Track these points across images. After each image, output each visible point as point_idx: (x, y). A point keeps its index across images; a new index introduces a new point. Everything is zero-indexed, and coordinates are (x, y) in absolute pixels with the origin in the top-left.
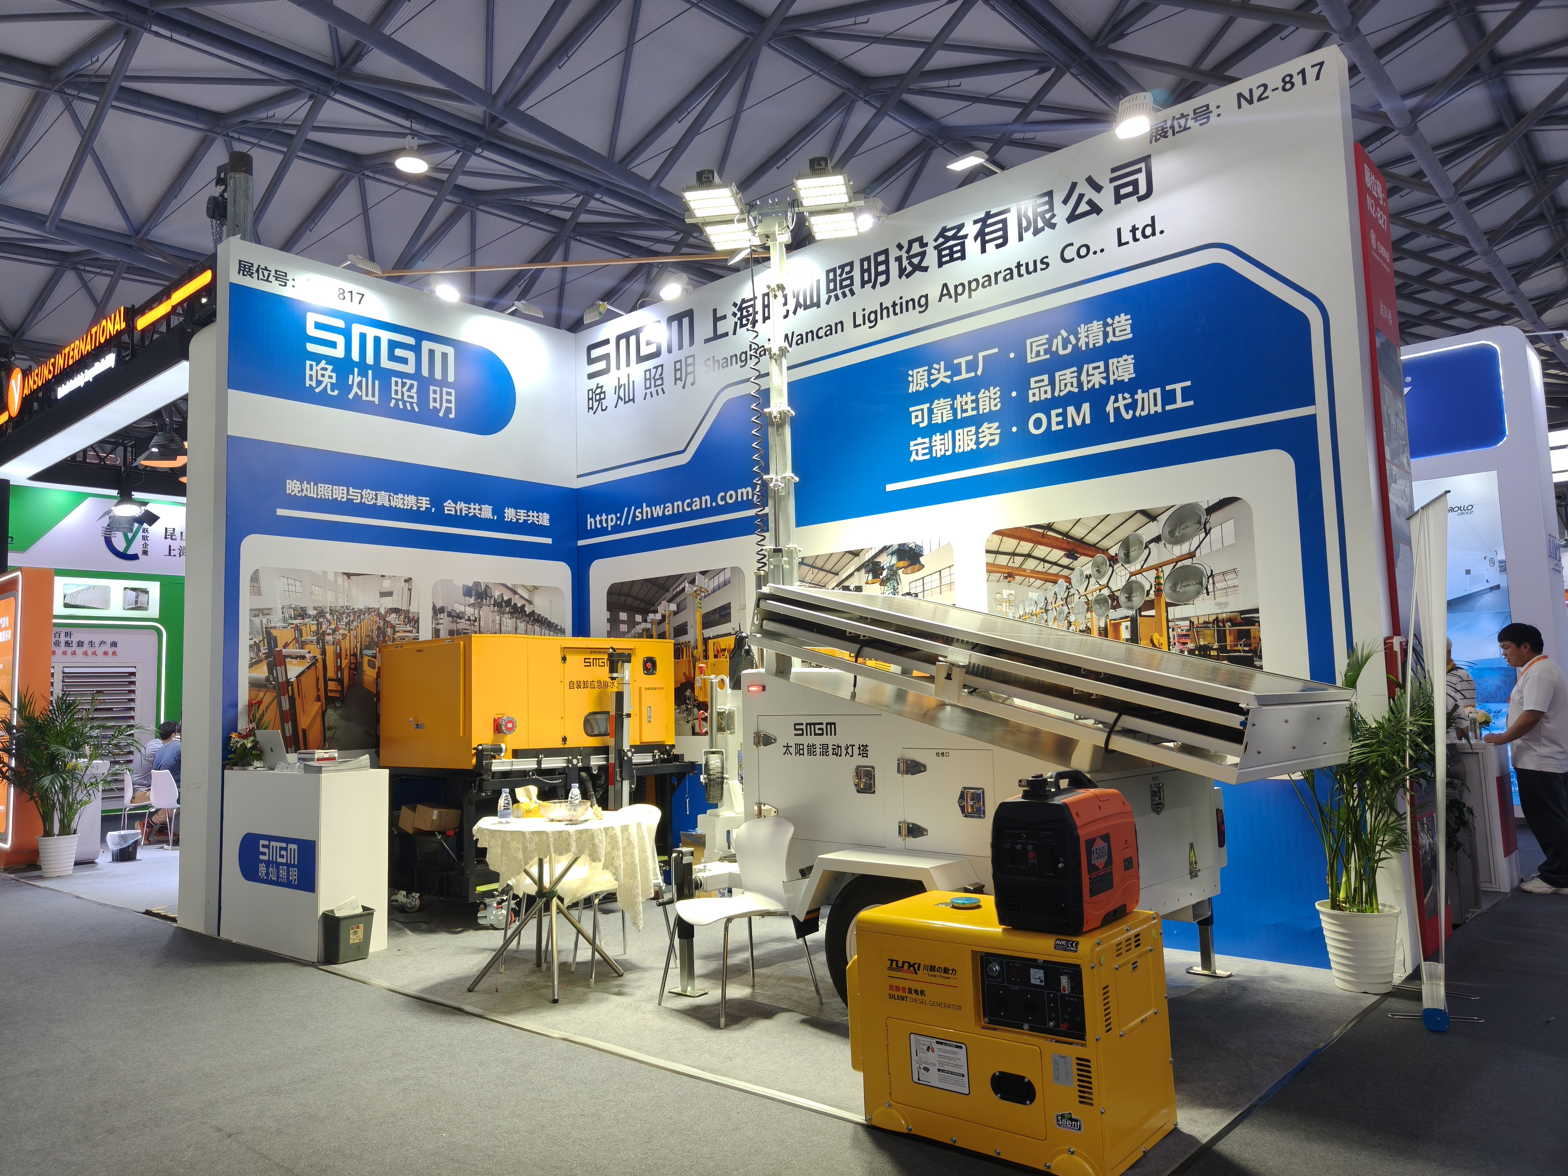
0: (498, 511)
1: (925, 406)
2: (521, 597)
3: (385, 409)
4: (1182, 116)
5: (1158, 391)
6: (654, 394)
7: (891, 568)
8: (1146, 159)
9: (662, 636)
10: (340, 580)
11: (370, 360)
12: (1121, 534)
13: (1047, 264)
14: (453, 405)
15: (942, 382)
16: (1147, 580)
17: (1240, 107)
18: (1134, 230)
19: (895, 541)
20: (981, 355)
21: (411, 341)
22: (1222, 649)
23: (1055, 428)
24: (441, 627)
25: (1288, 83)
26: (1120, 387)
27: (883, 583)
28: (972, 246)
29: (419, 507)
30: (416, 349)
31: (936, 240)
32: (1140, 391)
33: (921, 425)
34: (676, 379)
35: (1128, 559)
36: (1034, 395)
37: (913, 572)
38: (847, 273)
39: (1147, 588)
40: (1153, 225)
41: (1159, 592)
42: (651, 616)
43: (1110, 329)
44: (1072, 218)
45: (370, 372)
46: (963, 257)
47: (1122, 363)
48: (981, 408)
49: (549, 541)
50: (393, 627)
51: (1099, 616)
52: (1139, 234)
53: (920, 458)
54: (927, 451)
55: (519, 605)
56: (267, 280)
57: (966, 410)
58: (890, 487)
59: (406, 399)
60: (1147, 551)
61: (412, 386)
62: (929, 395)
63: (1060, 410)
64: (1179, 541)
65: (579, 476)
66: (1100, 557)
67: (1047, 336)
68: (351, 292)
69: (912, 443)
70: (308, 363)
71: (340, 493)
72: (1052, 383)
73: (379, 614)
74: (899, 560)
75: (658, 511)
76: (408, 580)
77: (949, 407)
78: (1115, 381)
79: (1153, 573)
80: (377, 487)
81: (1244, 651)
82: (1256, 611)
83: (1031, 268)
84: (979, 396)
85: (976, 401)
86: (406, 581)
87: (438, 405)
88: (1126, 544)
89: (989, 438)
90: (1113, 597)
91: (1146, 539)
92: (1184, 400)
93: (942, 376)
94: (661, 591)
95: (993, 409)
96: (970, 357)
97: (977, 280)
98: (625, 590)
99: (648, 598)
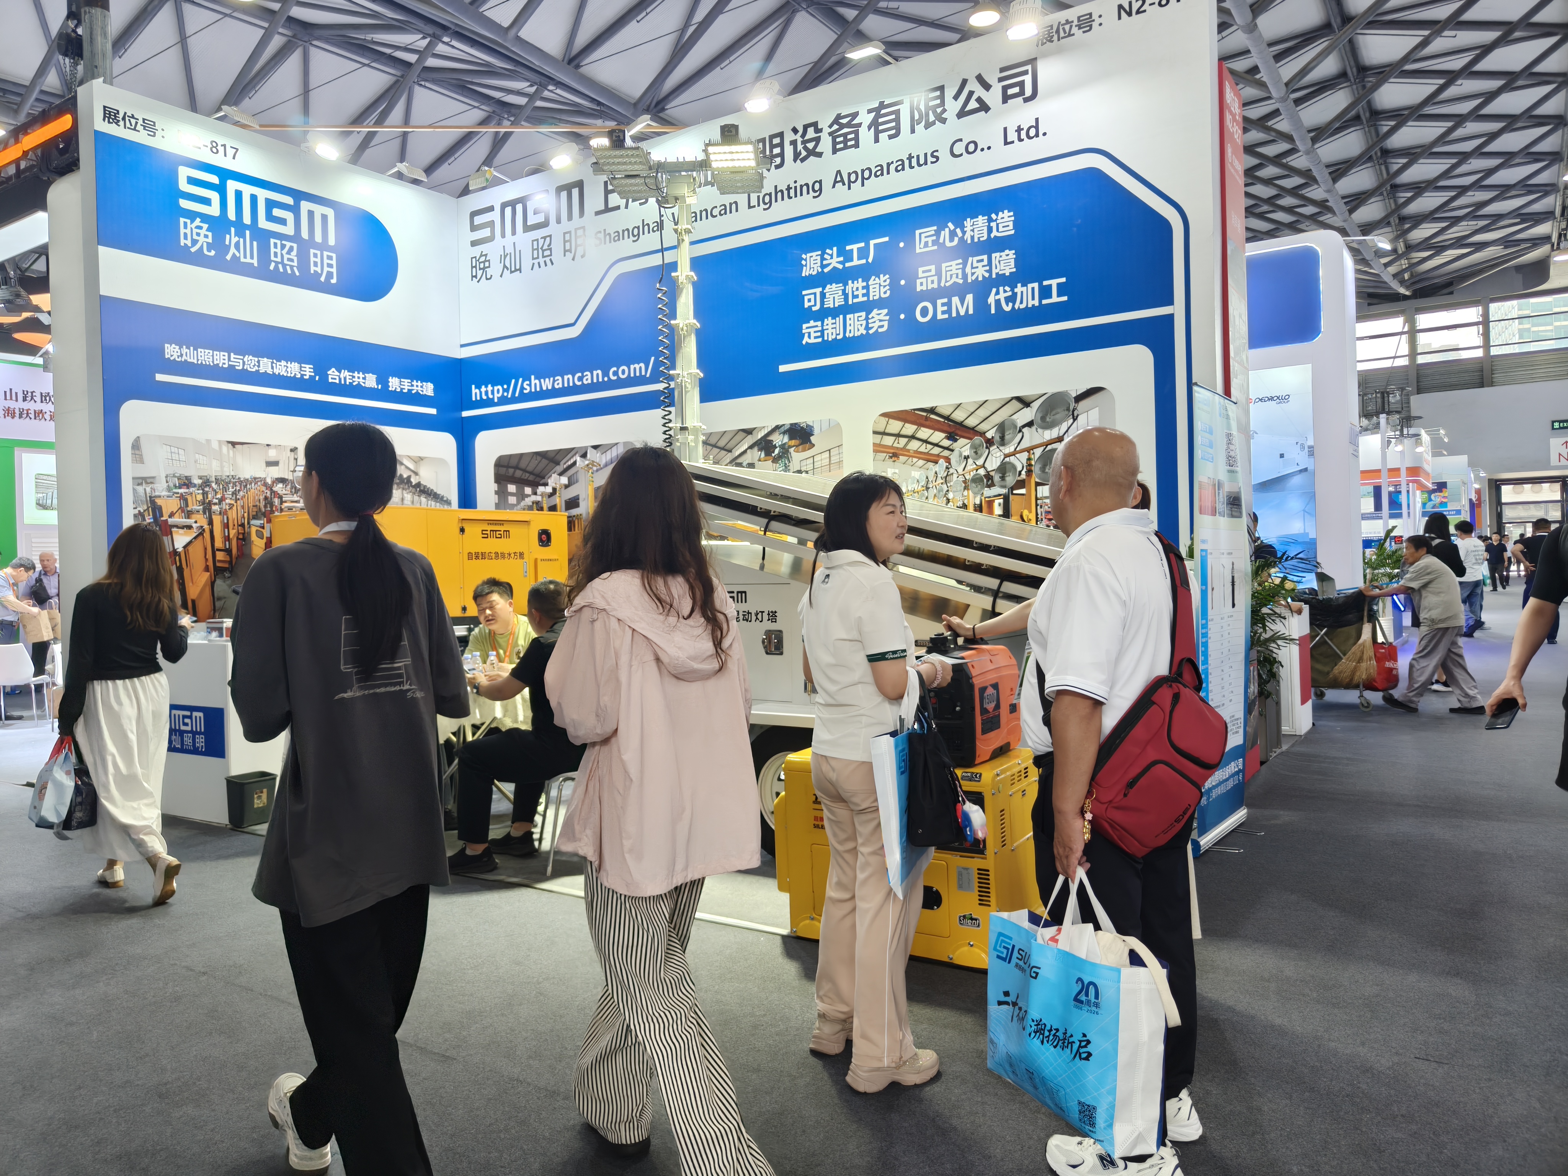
0: (383, 380)
1: (818, 290)
4: (1067, 22)
5: (1036, 285)
6: (542, 264)
7: (783, 446)
8: (1033, 61)
9: (553, 508)
10: (225, 449)
11: (247, 219)
12: (997, 418)
13: (937, 158)
14: (334, 270)
15: (834, 267)
16: (1019, 462)
17: (1120, 18)
18: (1019, 130)
19: (787, 420)
20: (872, 243)
21: (289, 200)
23: (940, 316)
26: (1002, 280)
27: (775, 460)
28: (866, 135)
29: (302, 375)
30: (295, 210)
32: (1019, 285)
33: (814, 309)
34: (565, 251)
35: (1003, 442)
36: (921, 284)
37: (804, 450)
39: (1019, 468)
40: (1037, 127)
41: (1029, 472)
42: (541, 489)
43: (993, 224)
44: (962, 114)
45: (248, 232)
46: (857, 146)
47: (1004, 257)
48: (871, 294)
49: (433, 411)
50: (281, 497)
51: (975, 494)
52: (1023, 134)
53: (813, 341)
54: (819, 334)
56: (135, 129)
57: (857, 296)
58: (783, 368)
59: (286, 262)
60: (1020, 435)
61: (291, 249)
62: (821, 280)
63: (945, 300)
64: (1047, 425)
65: (462, 346)
66: (978, 439)
67: (935, 228)
68: (224, 146)
69: (804, 326)
70: (182, 220)
71: (221, 359)
73: (265, 484)
74: (791, 439)
75: (547, 384)
76: (294, 450)
77: (840, 293)
78: (997, 274)
79: (1025, 455)
80: (259, 353)
83: (922, 161)
84: (870, 283)
85: (867, 287)
86: (292, 450)
87: (319, 270)
88: (1002, 428)
89: (878, 324)
90: (988, 476)
91: (1020, 423)
92: (1059, 295)
93: (834, 261)
94: (552, 464)
95: (883, 296)
96: (862, 245)
97: (870, 169)
98: (514, 462)
99: (537, 471)
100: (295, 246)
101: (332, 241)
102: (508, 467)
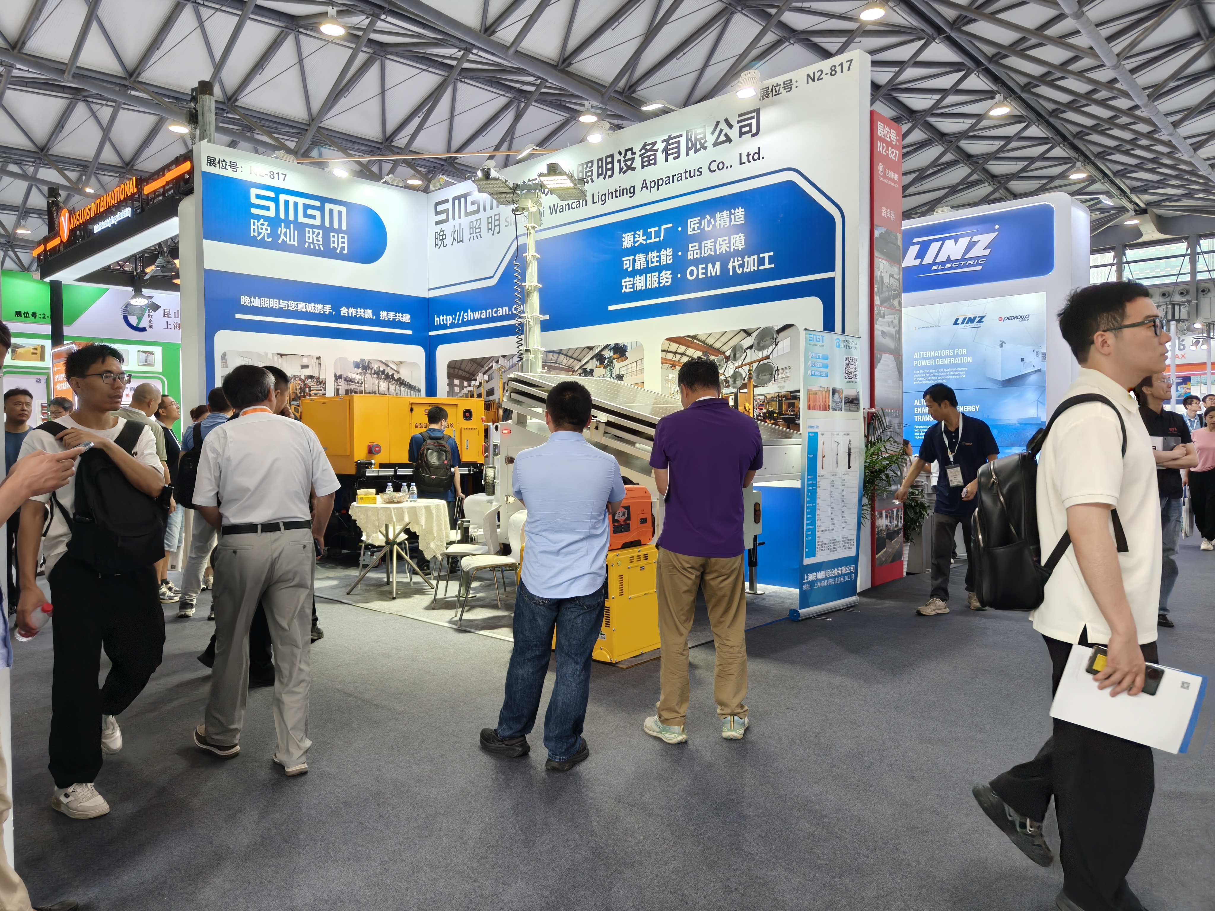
0: (376, 313)
1: (631, 258)
2: (392, 368)
3: (302, 249)
4: (778, 85)
5: (756, 257)
6: (475, 238)
7: (610, 358)
8: (757, 111)
9: (479, 396)
10: (276, 358)
11: (291, 218)
12: (732, 343)
13: (701, 172)
14: (345, 245)
15: (641, 243)
16: (744, 371)
17: (808, 83)
18: (748, 155)
19: (612, 342)
20: (663, 227)
21: (317, 204)
22: (780, 413)
23: (701, 276)
24: (339, 387)
25: (833, 71)
26: (737, 253)
27: (605, 367)
28: (660, 156)
29: (324, 312)
30: (321, 209)
31: (640, 151)
32: (746, 256)
33: (629, 270)
34: (489, 229)
35: (735, 359)
36: (690, 255)
37: (622, 361)
38: (590, 168)
39: (744, 376)
40: (759, 153)
41: (750, 378)
42: (473, 383)
43: (732, 216)
44: (716, 144)
45: (292, 225)
46: (655, 164)
47: (738, 238)
48: (662, 261)
49: (409, 332)
50: (310, 387)
52: (751, 159)
53: (628, 290)
54: (631, 286)
55: (390, 374)
56: (225, 168)
57: (653, 262)
58: (611, 308)
59: (315, 242)
60: (745, 354)
61: (319, 233)
62: (634, 251)
63: (704, 266)
64: (761, 349)
65: (430, 290)
66: (722, 356)
67: (699, 218)
68: (278, 174)
69: (623, 281)
70: (252, 221)
71: (274, 303)
72: (700, 248)
73: (300, 379)
74: (614, 353)
75: (477, 315)
76: (318, 358)
77: (644, 259)
78: (734, 249)
79: (747, 367)
80: (297, 299)
81: (791, 415)
82: (798, 391)
83: (692, 175)
84: (661, 253)
85: (659, 256)
86: (317, 358)
87: (336, 245)
88: (735, 349)
89: (665, 280)
91: (745, 347)
92: (769, 264)
93: (641, 239)
94: (479, 367)
95: (669, 262)
96: (657, 228)
97: (662, 179)
98: (458, 365)
99: (471, 371)
100: (321, 231)
101: (344, 227)
102: (455, 368)
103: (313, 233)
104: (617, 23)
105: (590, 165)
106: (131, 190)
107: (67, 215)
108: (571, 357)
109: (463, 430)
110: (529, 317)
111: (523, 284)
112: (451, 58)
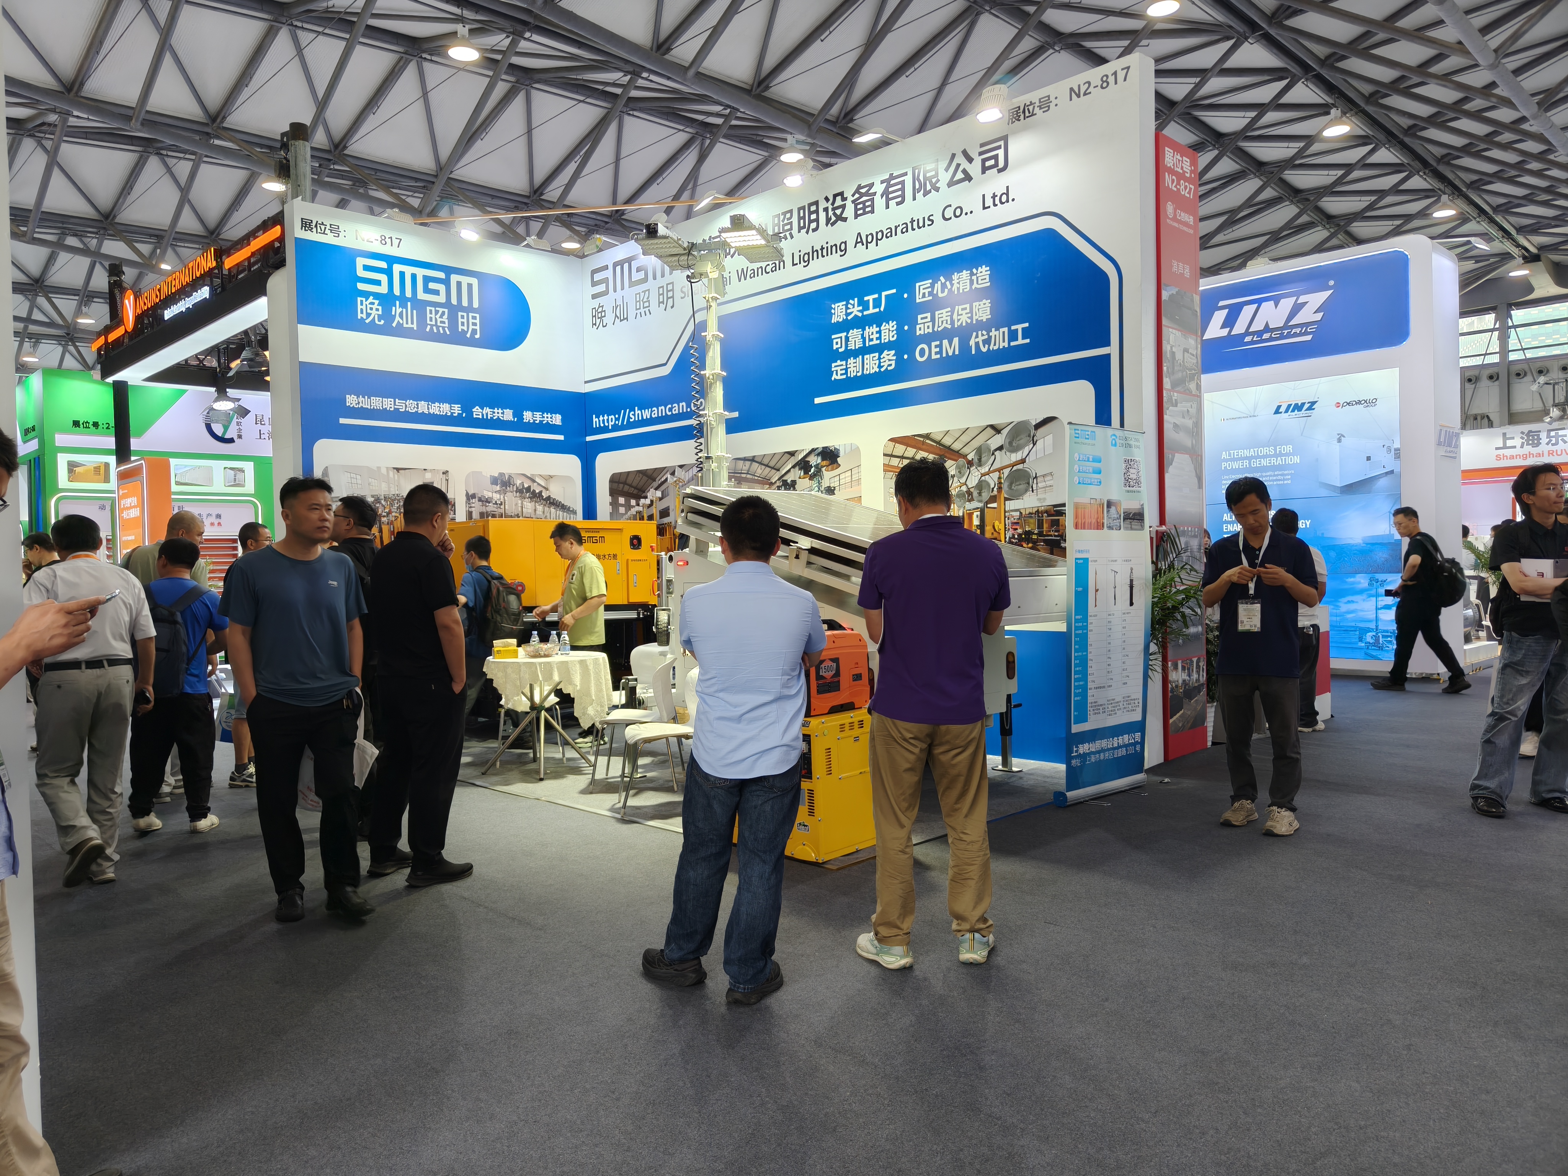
0: (518, 414)
1: (843, 335)
2: (539, 484)
3: (422, 334)
4: (1031, 103)
5: (1006, 329)
6: (643, 314)
7: (817, 466)
8: (1005, 139)
9: (651, 518)
10: (391, 474)
11: (408, 294)
12: (976, 444)
13: (933, 221)
14: (478, 328)
15: (856, 315)
16: (992, 480)
17: (1071, 100)
18: (994, 197)
19: (820, 445)
20: (884, 294)
21: (442, 275)
22: (1040, 534)
23: (934, 357)
24: (473, 509)
25: (1105, 83)
26: (981, 326)
27: (811, 478)
28: (879, 202)
29: (452, 413)
30: (446, 282)
31: (853, 196)
32: (993, 329)
33: (840, 350)
34: (660, 303)
35: (980, 464)
36: (920, 329)
37: (833, 469)
38: (788, 219)
39: (992, 486)
40: (1007, 194)
41: (1000, 489)
42: (642, 501)
43: (974, 278)
44: (951, 184)
45: (409, 304)
46: (872, 212)
47: (982, 306)
48: (883, 338)
49: (561, 437)
51: (959, 507)
52: (997, 202)
53: (839, 377)
54: (844, 372)
55: (537, 491)
56: (324, 233)
57: (872, 340)
58: (818, 401)
59: (439, 324)
60: (993, 457)
62: (846, 326)
63: (938, 343)
64: (1014, 450)
65: (586, 382)
66: (962, 461)
67: (930, 281)
68: (391, 238)
69: (833, 365)
70: (359, 299)
71: (388, 404)
72: (933, 320)
74: (823, 460)
75: (646, 414)
76: (445, 473)
77: (860, 336)
78: (977, 320)
79: (997, 474)
80: (417, 398)
81: (1055, 536)
82: (1064, 505)
83: (921, 224)
84: (882, 328)
85: (879, 332)
86: (444, 473)
87: (465, 328)
88: (979, 451)
89: (888, 363)
90: (969, 493)
91: (993, 448)
92: (1023, 338)
93: (856, 310)
94: (650, 481)
95: (892, 339)
96: (876, 296)
97: (882, 231)
98: (623, 479)
99: (639, 487)
100: (446, 311)
101: (476, 305)
102: (619, 482)
103: (437, 312)
104: (828, 32)
105: (788, 215)
106: (209, 265)
107: (132, 297)
108: (767, 466)
109: (630, 562)
110: (711, 414)
111: (702, 372)
112: (614, 85)
